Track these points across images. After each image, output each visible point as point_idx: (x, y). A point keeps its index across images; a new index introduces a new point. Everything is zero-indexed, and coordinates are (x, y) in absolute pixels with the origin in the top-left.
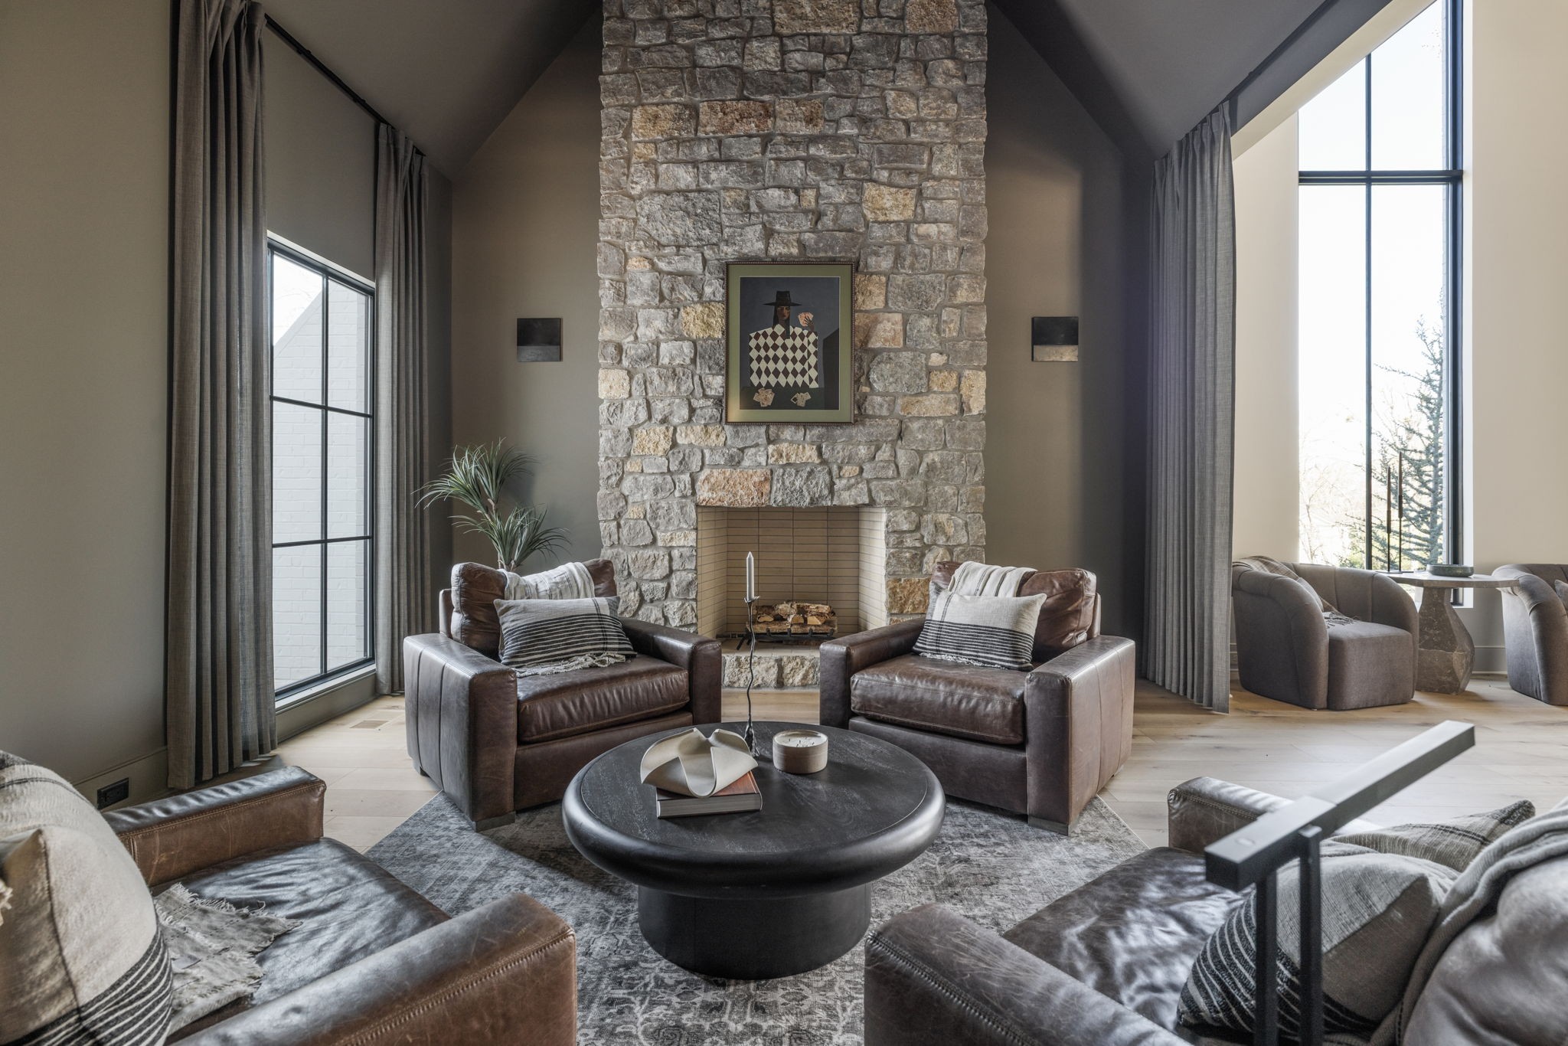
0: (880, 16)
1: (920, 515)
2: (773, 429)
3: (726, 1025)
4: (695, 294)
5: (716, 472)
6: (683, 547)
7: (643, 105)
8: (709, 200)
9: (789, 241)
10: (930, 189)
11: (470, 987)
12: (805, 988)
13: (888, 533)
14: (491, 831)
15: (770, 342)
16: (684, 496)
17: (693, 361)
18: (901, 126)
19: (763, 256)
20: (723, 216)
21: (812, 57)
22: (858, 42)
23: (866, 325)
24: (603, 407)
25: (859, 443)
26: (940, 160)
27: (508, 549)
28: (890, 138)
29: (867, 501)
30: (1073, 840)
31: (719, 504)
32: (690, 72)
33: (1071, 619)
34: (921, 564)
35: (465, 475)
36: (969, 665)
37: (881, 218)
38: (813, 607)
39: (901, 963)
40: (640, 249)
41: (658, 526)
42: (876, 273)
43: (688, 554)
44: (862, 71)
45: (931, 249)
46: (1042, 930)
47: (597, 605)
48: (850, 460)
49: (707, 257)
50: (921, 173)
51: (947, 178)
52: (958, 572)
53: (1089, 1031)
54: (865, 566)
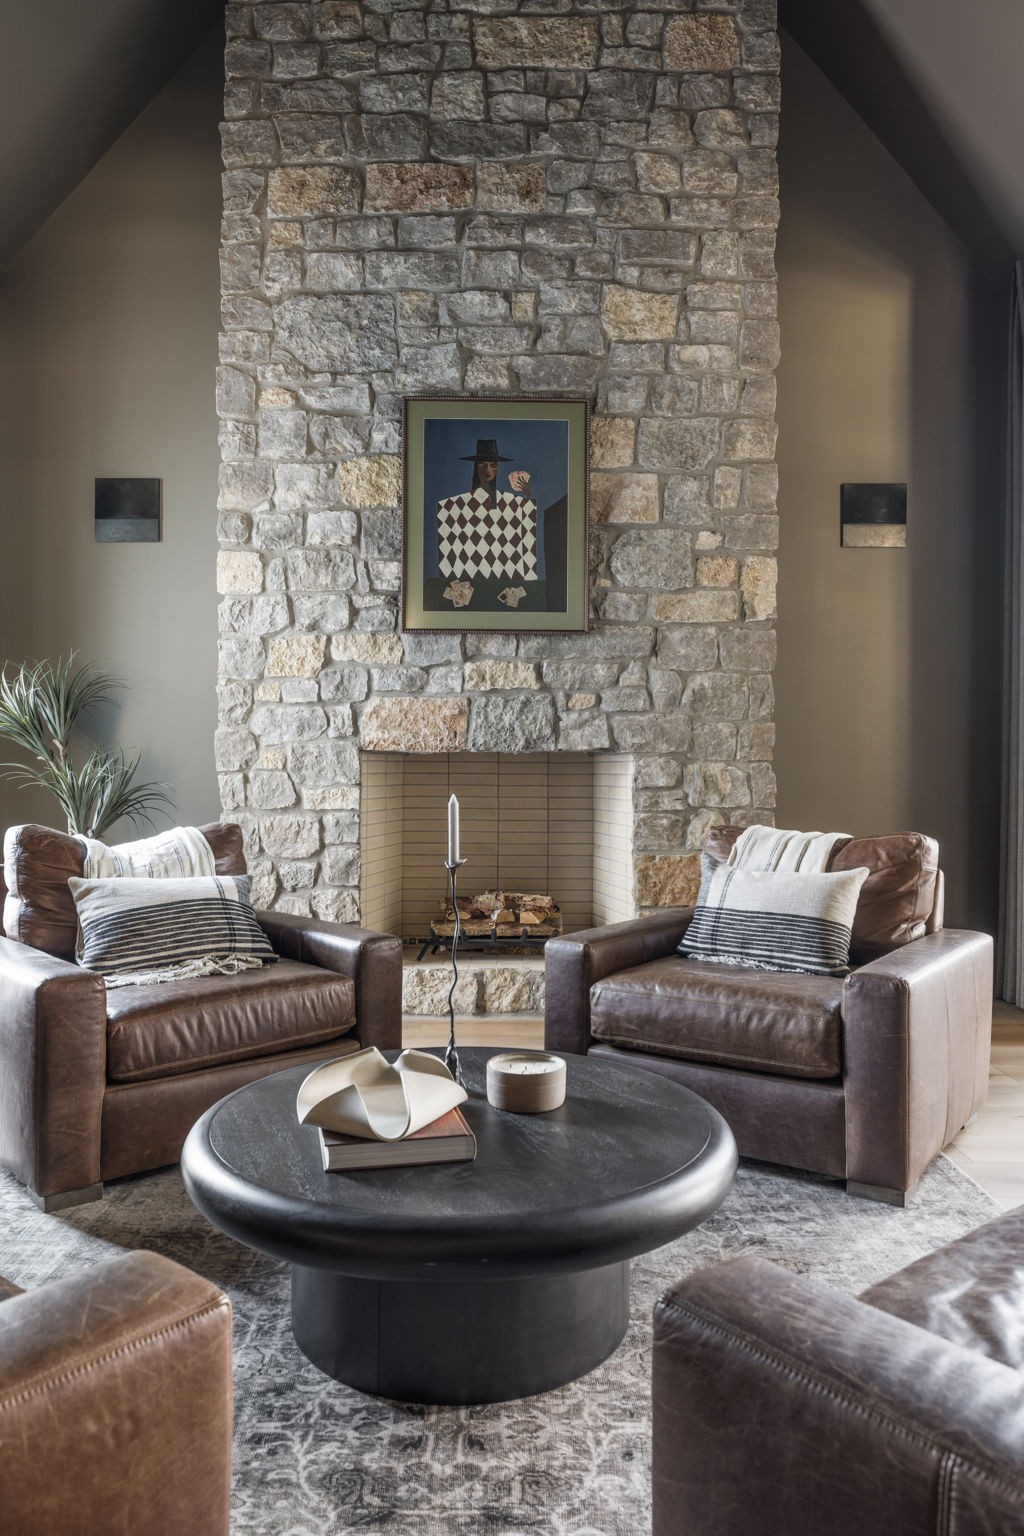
0: (628, 45)
1: (683, 765)
2: (471, 639)
3: (427, 1467)
4: (358, 442)
5: (388, 702)
6: (340, 810)
7: (283, 167)
8: (379, 306)
9: (495, 367)
10: (699, 295)
11: (84, 1372)
12: (540, 1415)
13: (637, 790)
14: (69, 1211)
15: (468, 513)
16: (342, 737)
17: (356, 540)
18: (657, 202)
19: (457, 388)
20: (400, 330)
21: (530, 102)
22: (597, 81)
23: (607, 491)
24: (224, 607)
25: (596, 661)
26: (712, 254)
27: (82, 813)
28: (640, 220)
29: (607, 745)
30: (912, 1213)
31: (392, 748)
32: (352, 120)
33: (904, 904)
34: (684, 836)
35: (20, 702)
36: (760, 970)
37: (629, 336)
38: (527, 898)
39: (707, 1332)
40: (278, 377)
41: (303, 780)
42: (621, 416)
43: (348, 821)
44: (602, 124)
45: (699, 382)
46: (897, 1297)
47: (220, 887)
48: (582, 685)
49: (377, 389)
50: (685, 273)
51: (721, 280)
52: (741, 840)
53: (988, 1407)
54: (602, 840)
